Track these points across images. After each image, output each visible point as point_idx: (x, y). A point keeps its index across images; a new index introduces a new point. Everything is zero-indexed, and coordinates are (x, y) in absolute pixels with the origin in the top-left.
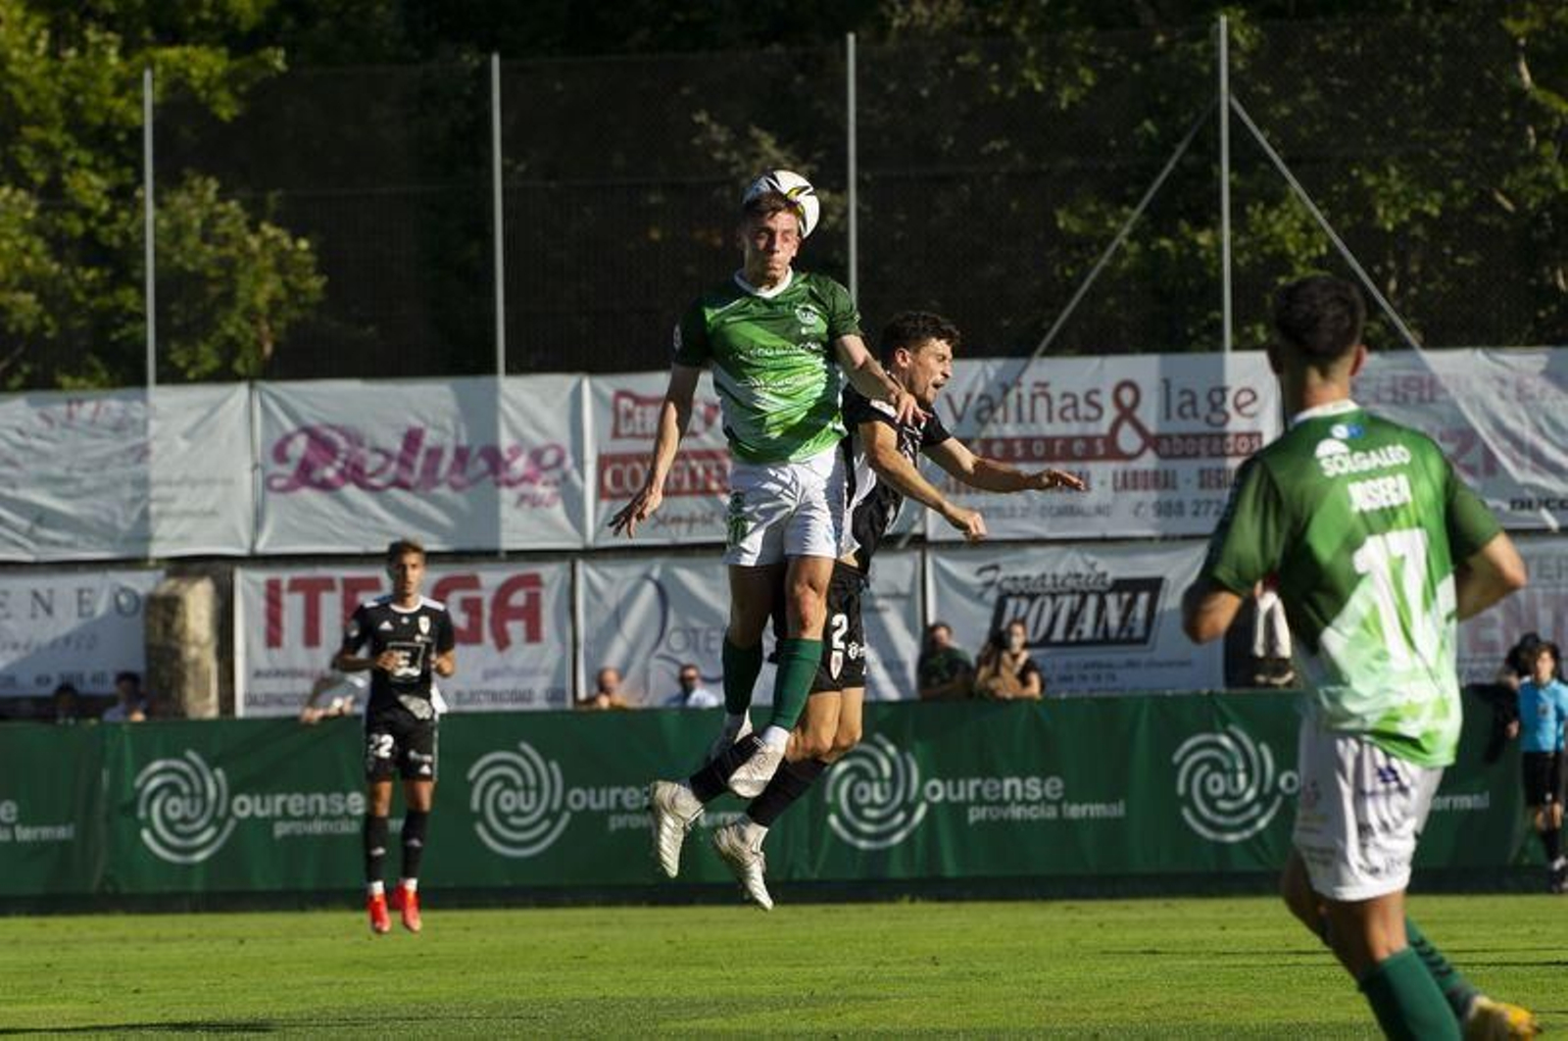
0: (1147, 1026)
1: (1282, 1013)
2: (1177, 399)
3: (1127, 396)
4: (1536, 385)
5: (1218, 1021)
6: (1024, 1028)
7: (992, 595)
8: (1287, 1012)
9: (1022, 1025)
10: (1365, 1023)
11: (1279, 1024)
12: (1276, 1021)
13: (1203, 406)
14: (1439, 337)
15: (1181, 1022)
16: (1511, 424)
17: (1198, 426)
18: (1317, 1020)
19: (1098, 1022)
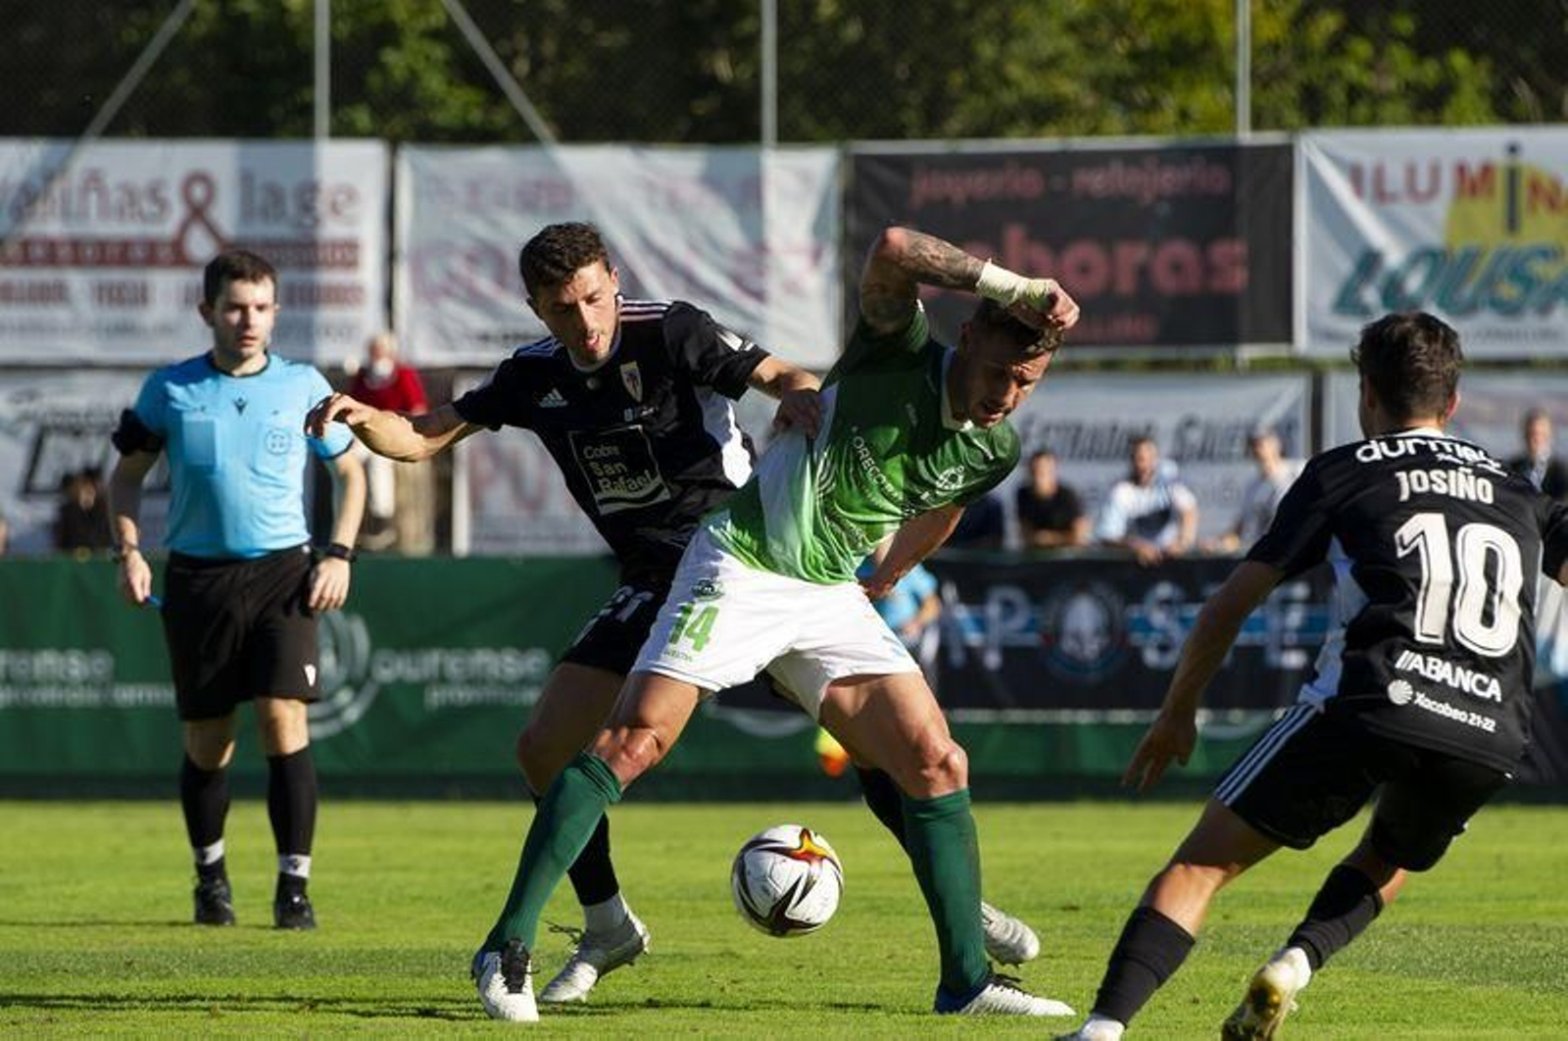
0: (200, 951)
1: (365, 937)
2: (259, 198)
3: (198, 192)
4: (691, 192)
5: (287, 947)
6: (50, 952)
7: (28, 431)
8: (372, 936)
9: (49, 948)
10: (464, 951)
11: (361, 951)
12: (358, 948)
13: (291, 207)
14: (577, 130)
15: (244, 947)
16: (660, 238)
17: (280, 230)
18: (407, 946)
19: (141, 945)
